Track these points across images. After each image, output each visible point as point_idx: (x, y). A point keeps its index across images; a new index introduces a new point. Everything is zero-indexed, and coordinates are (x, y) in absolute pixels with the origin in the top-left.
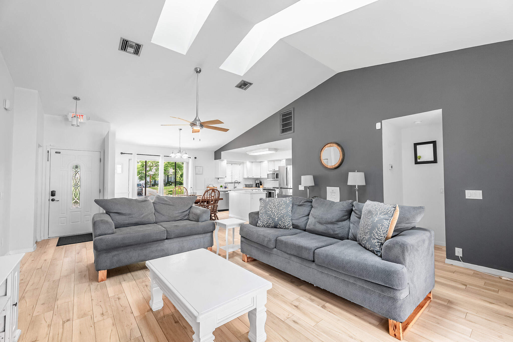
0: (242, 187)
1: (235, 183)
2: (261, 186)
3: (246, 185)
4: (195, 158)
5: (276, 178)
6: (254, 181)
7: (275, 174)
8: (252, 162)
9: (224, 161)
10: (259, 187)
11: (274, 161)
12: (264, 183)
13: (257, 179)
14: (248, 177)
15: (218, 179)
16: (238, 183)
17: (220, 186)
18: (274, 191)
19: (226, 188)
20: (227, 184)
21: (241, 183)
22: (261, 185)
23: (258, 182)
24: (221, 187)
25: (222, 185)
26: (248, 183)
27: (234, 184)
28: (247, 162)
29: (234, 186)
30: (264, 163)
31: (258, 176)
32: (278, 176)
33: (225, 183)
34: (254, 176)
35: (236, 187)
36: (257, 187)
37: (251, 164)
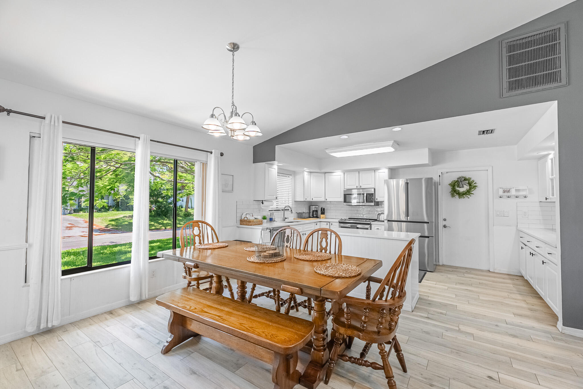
0: (294, 218)
1: (285, 210)
2: (323, 216)
3: (299, 213)
4: (222, 154)
5: (367, 202)
6: (307, 206)
7: (365, 195)
8: (311, 172)
9: (274, 167)
10: (318, 217)
11: (359, 171)
12: (329, 210)
14: (306, 200)
15: (263, 203)
22: (323, 213)
23: (316, 208)
24: (265, 218)
26: (300, 210)
27: (283, 213)
28: (305, 172)
29: (284, 216)
30: (334, 174)
31: (321, 198)
32: (371, 198)
33: (269, 211)
34: (314, 198)
35: (286, 218)
36: (314, 217)
37: (309, 175)
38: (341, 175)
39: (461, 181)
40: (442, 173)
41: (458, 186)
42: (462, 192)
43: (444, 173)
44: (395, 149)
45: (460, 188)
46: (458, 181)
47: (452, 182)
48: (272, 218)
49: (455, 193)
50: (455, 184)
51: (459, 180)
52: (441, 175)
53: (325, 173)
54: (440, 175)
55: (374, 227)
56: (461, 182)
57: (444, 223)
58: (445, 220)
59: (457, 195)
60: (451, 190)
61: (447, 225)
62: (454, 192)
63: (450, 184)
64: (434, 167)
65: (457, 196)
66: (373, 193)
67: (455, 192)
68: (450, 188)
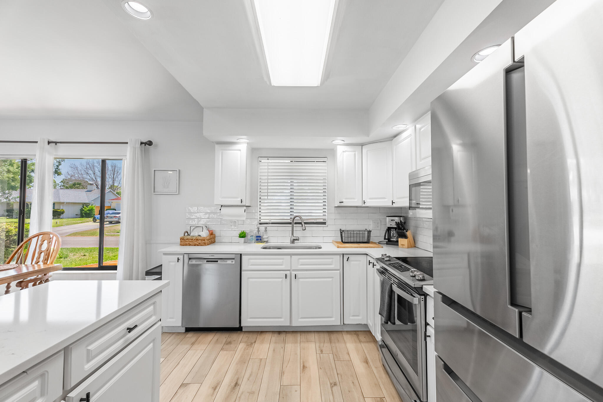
0: (330, 240)
1: (294, 223)
2: (401, 241)
8: (362, 145)
9: (236, 147)
14: (342, 204)
15: (220, 209)
16: (301, 223)
19: (259, 239)
20: (266, 228)
22: (404, 235)
24: (242, 236)
26: (353, 225)
27: (291, 229)
28: (338, 147)
31: (384, 198)
33: (258, 224)
34: (370, 199)
35: (297, 240)
36: (391, 241)
37: (355, 152)
48: (261, 237)
53: (393, 138)
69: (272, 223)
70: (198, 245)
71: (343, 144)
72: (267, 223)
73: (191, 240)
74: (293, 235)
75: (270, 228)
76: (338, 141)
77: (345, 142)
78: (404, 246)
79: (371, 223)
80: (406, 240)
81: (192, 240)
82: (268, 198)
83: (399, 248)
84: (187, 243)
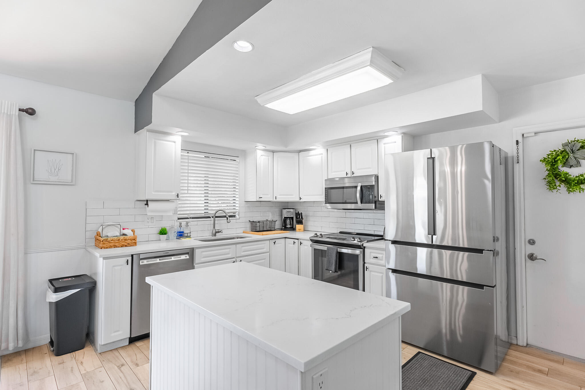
0: (241, 231)
1: (217, 217)
2: (298, 227)
3: (252, 223)
5: (361, 203)
6: (277, 210)
7: (359, 188)
8: (273, 152)
9: (171, 138)
10: (293, 229)
11: (350, 142)
12: (307, 216)
13: (285, 206)
14: (261, 200)
15: (147, 204)
16: (225, 217)
17: (157, 230)
18: (358, 252)
19: (181, 235)
20: (187, 223)
21: (237, 216)
22: (300, 222)
23: (290, 213)
24: (163, 232)
25: (166, 224)
26: (258, 217)
27: (212, 222)
28: (258, 151)
29: (214, 227)
30: (312, 153)
31: (292, 195)
32: (369, 195)
33: (179, 219)
34: (280, 195)
35: (218, 232)
36: (287, 228)
37: (269, 157)
38: (322, 154)
39: (572, 150)
40: (523, 135)
41: (566, 164)
42: (576, 177)
43: (529, 135)
44: (392, 79)
45: (571, 166)
46: (565, 151)
47: (548, 155)
48: (183, 232)
49: (556, 181)
50: (555, 158)
51: (568, 149)
52: (520, 140)
53: (301, 151)
54: (517, 141)
55: (371, 253)
56: (573, 152)
57: (530, 249)
58: (532, 242)
59: (563, 185)
60: (547, 172)
61: (537, 254)
62: (555, 177)
63: (544, 160)
64: (502, 123)
65: (563, 188)
66: (374, 184)
67: (557, 179)
68: (544, 169)
69: (193, 218)
70: (126, 245)
71: (264, 149)
72: (188, 218)
73: (117, 241)
74: (215, 228)
75: (192, 222)
76: (260, 146)
77: (266, 148)
78: (301, 230)
79: (270, 214)
80: (302, 226)
81: (119, 240)
82: (189, 192)
83: (297, 232)
84: (112, 244)
